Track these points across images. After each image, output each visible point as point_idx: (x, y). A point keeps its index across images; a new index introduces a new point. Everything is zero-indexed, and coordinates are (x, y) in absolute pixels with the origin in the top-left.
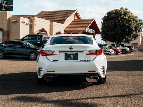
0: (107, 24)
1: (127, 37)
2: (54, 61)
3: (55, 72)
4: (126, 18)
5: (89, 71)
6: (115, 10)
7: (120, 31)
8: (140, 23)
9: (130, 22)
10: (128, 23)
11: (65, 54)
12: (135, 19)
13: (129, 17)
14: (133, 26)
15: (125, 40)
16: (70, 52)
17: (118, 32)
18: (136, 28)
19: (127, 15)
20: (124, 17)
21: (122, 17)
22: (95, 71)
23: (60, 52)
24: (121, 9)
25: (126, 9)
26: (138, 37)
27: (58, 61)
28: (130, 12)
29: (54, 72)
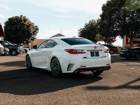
0: (10, 28)
1: (27, 40)
2: (84, 58)
3: (87, 67)
4: (25, 24)
5: (107, 65)
6: (16, 17)
7: (22, 35)
8: (36, 29)
9: (29, 28)
10: (28, 28)
11: (91, 52)
12: (33, 25)
13: (28, 23)
14: (32, 31)
15: (25, 42)
16: (93, 50)
17: (20, 36)
18: (34, 32)
19: (26, 22)
20: (24, 23)
21: (23, 23)
22: (109, 64)
23: (87, 51)
24: (21, 16)
25: (25, 17)
26: (35, 40)
27: (87, 57)
28: (28, 19)
29: (85, 66)
